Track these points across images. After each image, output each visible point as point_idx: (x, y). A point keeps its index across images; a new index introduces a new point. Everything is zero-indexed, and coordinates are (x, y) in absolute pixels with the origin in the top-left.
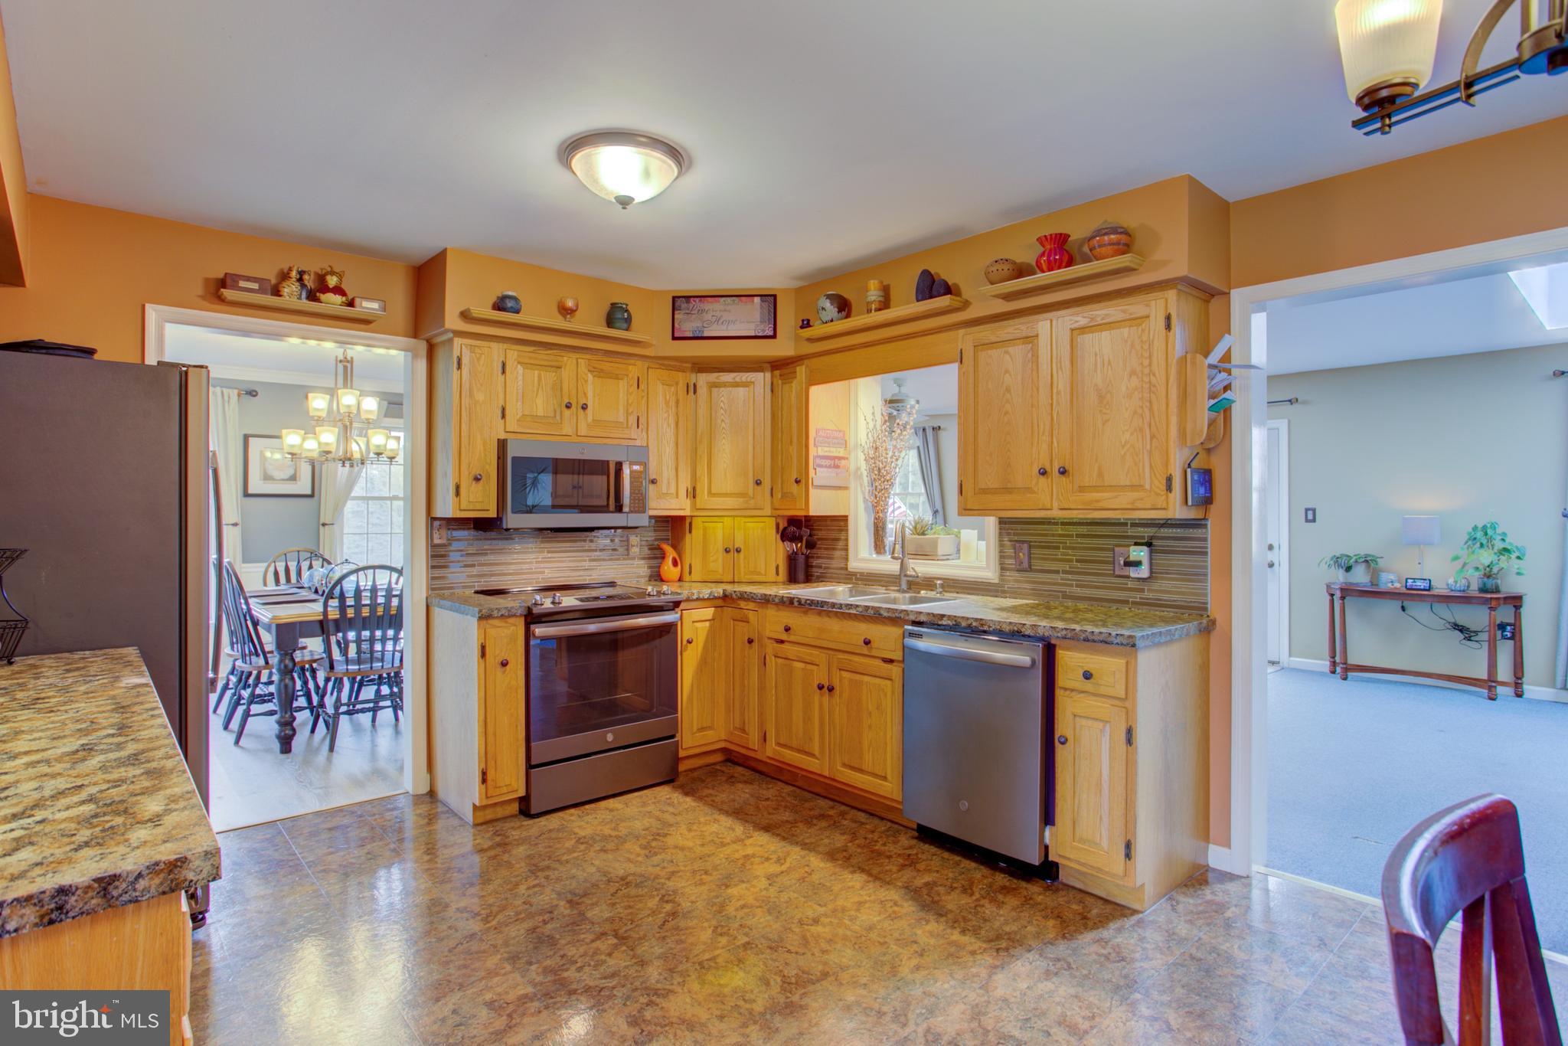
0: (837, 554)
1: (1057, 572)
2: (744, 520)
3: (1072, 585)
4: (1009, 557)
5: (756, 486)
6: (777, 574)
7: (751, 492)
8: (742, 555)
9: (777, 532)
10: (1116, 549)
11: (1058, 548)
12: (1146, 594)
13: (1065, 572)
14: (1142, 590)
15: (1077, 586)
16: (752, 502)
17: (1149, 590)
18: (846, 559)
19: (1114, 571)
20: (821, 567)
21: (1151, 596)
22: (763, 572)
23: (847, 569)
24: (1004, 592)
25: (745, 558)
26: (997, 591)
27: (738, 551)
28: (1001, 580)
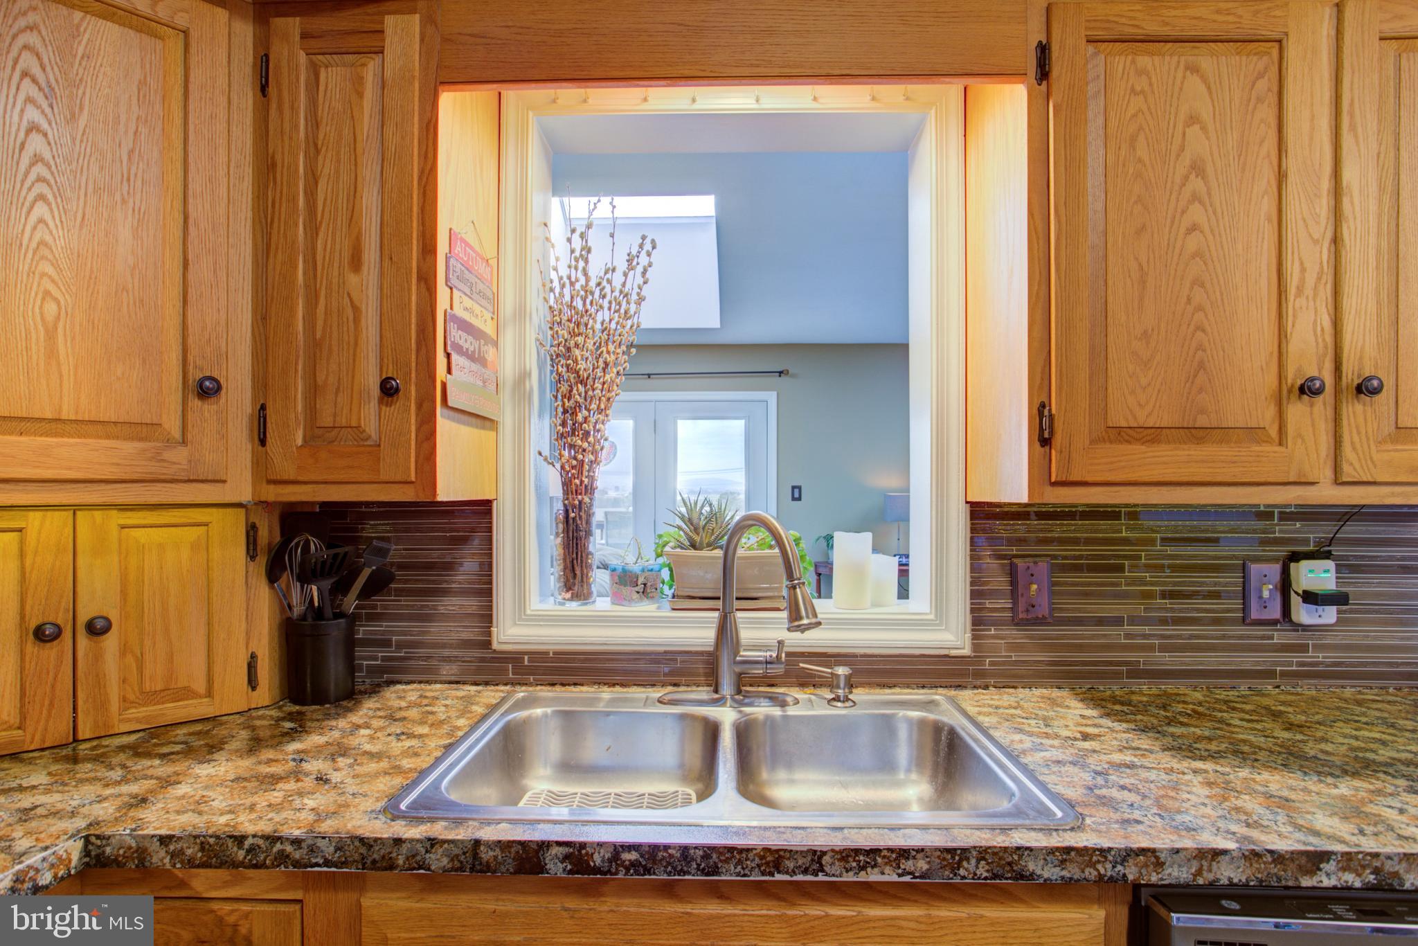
0: (450, 604)
1: (1118, 621)
2: (117, 518)
3: (1151, 648)
4: (992, 594)
5: (195, 403)
6: (252, 683)
7: (172, 425)
8: (110, 642)
9: (252, 552)
10: (1254, 568)
11: (1120, 569)
12: (1312, 656)
13: (1133, 621)
14: (1303, 648)
15: (1163, 648)
16: (179, 456)
17: (1317, 648)
18: (487, 618)
19: (1245, 609)
20: (386, 643)
21: (1320, 656)
22: (200, 687)
23: (487, 644)
24: (980, 674)
25: (124, 650)
26: (962, 674)
27: (97, 629)
28: (976, 647)
